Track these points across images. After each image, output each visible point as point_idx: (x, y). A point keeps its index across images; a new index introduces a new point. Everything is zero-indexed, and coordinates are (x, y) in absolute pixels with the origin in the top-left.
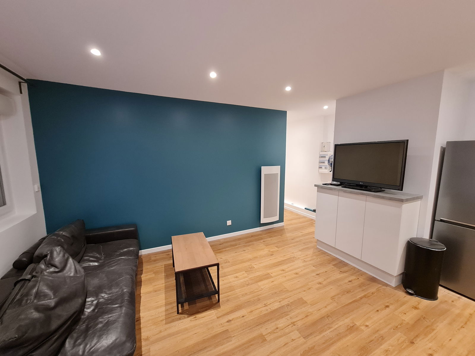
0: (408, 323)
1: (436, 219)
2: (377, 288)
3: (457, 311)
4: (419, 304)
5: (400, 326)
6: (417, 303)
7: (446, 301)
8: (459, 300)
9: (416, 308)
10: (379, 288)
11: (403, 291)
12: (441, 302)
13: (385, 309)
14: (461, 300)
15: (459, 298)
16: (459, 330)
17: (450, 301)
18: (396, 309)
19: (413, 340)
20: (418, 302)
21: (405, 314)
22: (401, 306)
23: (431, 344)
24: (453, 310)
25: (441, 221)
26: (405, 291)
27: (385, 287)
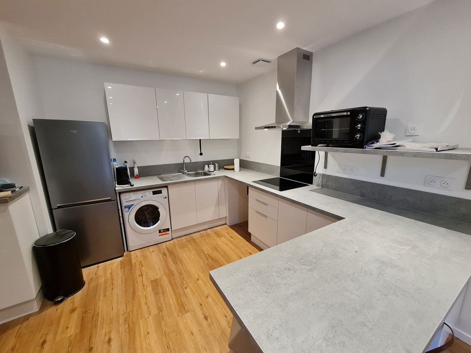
0: (76, 334)
1: (53, 208)
2: (15, 335)
3: (103, 279)
4: (74, 303)
5: (71, 347)
6: (71, 305)
7: (92, 278)
8: (99, 269)
9: (73, 310)
10: (18, 331)
11: (51, 306)
12: (89, 283)
13: (42, 349)
14: (100, 268)
15: (98, 267)
16: (112, 294)
17: (94, 276)
18: (56, 334)
19: (89, 346)
20: (72, 302)
21: (68, 328)
22: (58, 325)
23: (104, 331)
24: (100, 281)
25: (59, 207)
26: (53, 302)
27: (27, 323)
